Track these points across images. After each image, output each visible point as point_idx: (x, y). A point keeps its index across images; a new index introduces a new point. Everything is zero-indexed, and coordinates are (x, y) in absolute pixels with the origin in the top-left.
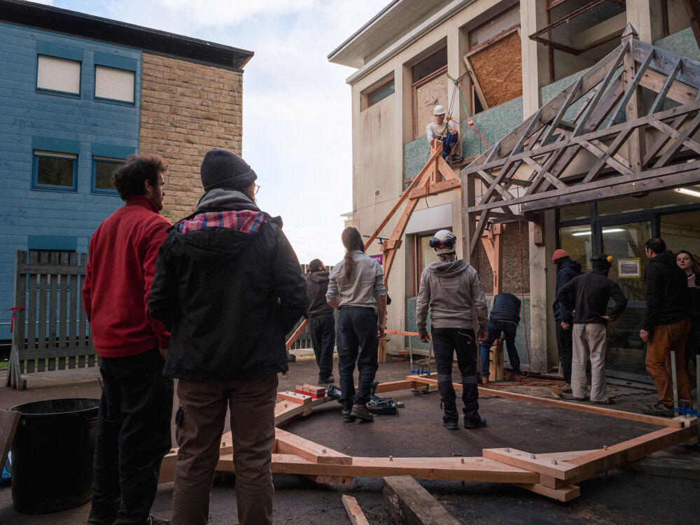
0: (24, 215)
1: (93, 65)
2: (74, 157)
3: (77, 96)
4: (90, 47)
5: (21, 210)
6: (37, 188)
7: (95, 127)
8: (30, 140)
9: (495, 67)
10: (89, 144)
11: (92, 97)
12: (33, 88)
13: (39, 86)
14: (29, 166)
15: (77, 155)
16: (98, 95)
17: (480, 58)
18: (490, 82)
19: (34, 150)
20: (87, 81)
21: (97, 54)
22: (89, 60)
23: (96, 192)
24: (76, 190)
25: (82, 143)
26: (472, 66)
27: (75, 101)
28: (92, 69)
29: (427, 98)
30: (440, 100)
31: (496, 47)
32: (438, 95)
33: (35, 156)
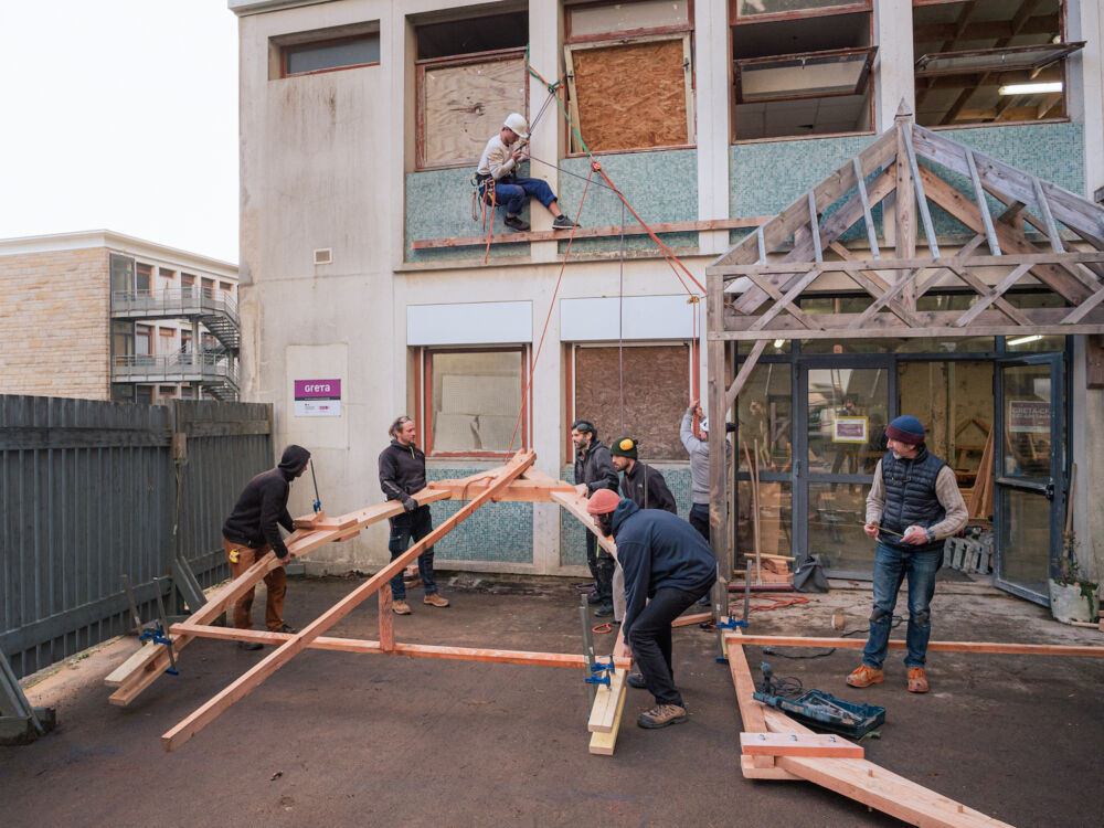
17: (595, 60)
18: (600, 105)
26: (576, 69)
29: (454, 96)
30: (487, 108)
31: (633, 52)
32: (481, 96)
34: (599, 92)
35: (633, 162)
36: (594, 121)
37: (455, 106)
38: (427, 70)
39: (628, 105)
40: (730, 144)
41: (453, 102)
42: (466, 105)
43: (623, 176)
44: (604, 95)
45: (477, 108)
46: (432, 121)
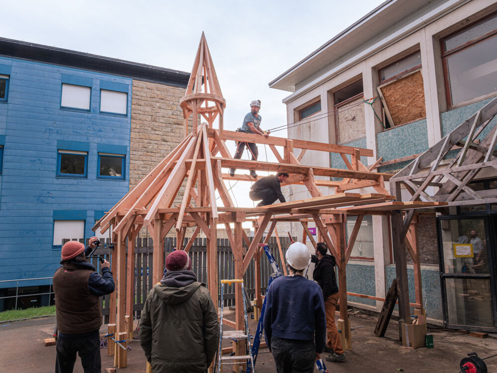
0: (51, 196)
1: (99, 89)
2: (86, 154)
3: (89, 111)
4: (98, 77)
5: (49, 192)
6: (60, 176)
7: (100, 133)
8: (56, 143)
9: (401, 96)
10: (96, 145)
11: (98, 111)
12: (59, 108)
13: (63, 105)
14: (55, 161)
15: (88, 152)
16: (102, 110)
17: (390, 89)
18: (396, 106)
19: (58, 150)
20: (95, 100)
21: (102, 82)
22: (96, 85)
23: (100, 178)
24: (86, 177)
25: (91, 144)
26: (383, 94)
27: (86, 114)
28: (99, 92)
29: (347, 116)
30: (357, 118)
31: (403, 82)
32: (355, 113)
33: (59, 154)
34: (395, 101)
35: (402, 130)
36: (396, 113)
37: (347, 119)
38: (338, 108)
39: (408, 103)
40: (441, 113)
41: (347, 118)
42: (350, 118)
43: (399, 137)
44: (397, 102)
45: (354, 119)
46: (341, 126)
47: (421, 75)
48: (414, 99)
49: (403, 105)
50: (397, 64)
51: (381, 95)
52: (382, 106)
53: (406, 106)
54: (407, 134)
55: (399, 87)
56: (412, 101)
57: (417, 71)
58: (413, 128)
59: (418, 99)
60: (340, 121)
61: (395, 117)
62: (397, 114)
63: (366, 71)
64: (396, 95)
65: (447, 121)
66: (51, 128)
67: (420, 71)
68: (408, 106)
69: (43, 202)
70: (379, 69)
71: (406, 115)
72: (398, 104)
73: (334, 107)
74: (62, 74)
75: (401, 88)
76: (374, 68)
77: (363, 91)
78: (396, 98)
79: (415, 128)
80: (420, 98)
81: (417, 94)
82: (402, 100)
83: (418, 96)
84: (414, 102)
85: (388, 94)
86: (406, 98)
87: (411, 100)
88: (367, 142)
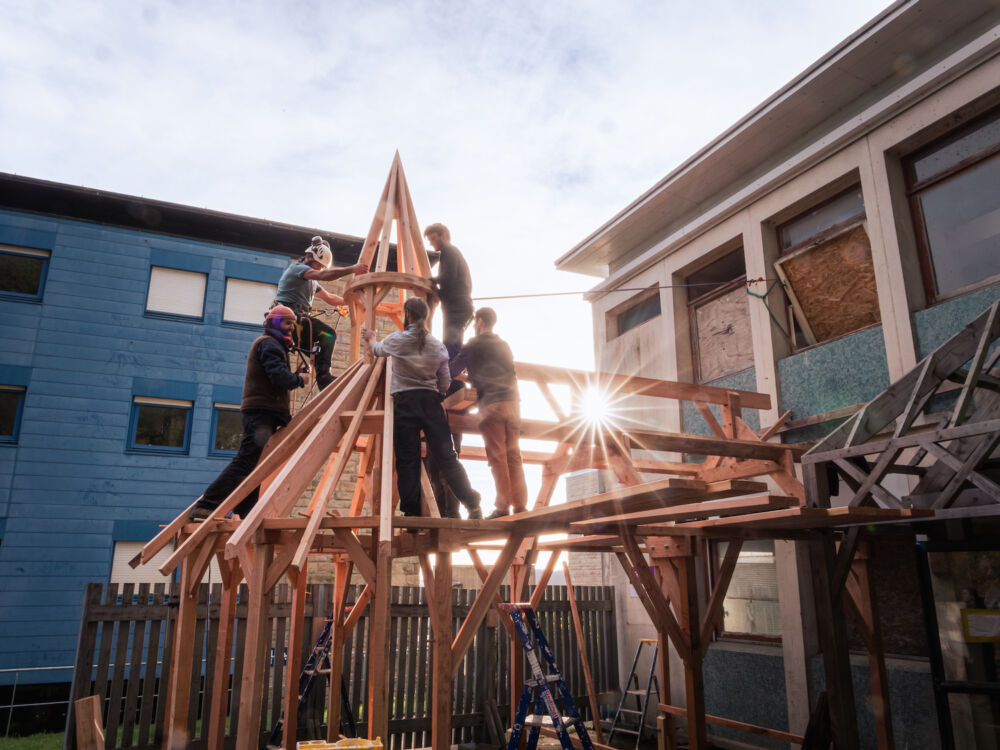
0: (112, 490)
1: (223, 278)
2: (188, 405)
3: (199, 320)
4: (221, 254)
5: (108, 483)
6: (134, 450)
7: (220, 363)
8: (130, 383)
9: (825, 280)
10: (210, 387)
11: (219, 321)
12: (141, 312)
13: (150, 307)
14: (125, 420)
15: (193, 402)
16: (228, 317)
17: (802, 266)
18: (818, 301)
19: (134, 397)
20: (214, 298)
21: (229, 262)
22: (219, 268)
23: (215, 455)
24: (187, 453)
25: (200, 385)
26: (788, 277)
27: (195, 327)
28: (222, 283)
29: (714, 323)
30: (736, 328)
31: (828, 249)
32: (731, 318)
33: (135, 405)
34: (814, 290)
35: (832, 350)
36: (818, 316)
37: (715, 332)
38: (696, 308)
39: (841, 295)
40: (913, 311)
41: (714, 328)
42: (722, 327)
43: (826, 365)
44: (819, 291)
45: (728, 330)
46: (703, 345)
47: (865, 234)
48: (855, 284)
49: (832, 299)
50: (815, 213)
51: (783, 277)
52: (788, 302)
53: (838, 300)
54: (843, 359)
55: (821, 260)
56: (849, 291)
57: (855, 225)
58: (853, 345)
59: (861, 284)
60: (700, 335)
61: (818, 325)
62: (822, 318)
63: (749, 229)
64: (815, 277)
65: (926, 329)
66: (122, 352)
67: (861, 226)
68: (843, 299)
69: (95, 504)
70: (777, 224)
71: (839, 319)
72: (821, 297)
73: (688, 306)
74: (152, 248)
75: (824, 262)
76: (766, 224)
77: (745, 272)
78: (816, 284)
79: (858, 347)
80: (866, 283)
81: (860, 275)
82: (829, 288)
83: (863, 277)
84: (855, 292)
85: (798, 277)
86: (838, 283)
87: (848, 288)
88: (757, 378)
